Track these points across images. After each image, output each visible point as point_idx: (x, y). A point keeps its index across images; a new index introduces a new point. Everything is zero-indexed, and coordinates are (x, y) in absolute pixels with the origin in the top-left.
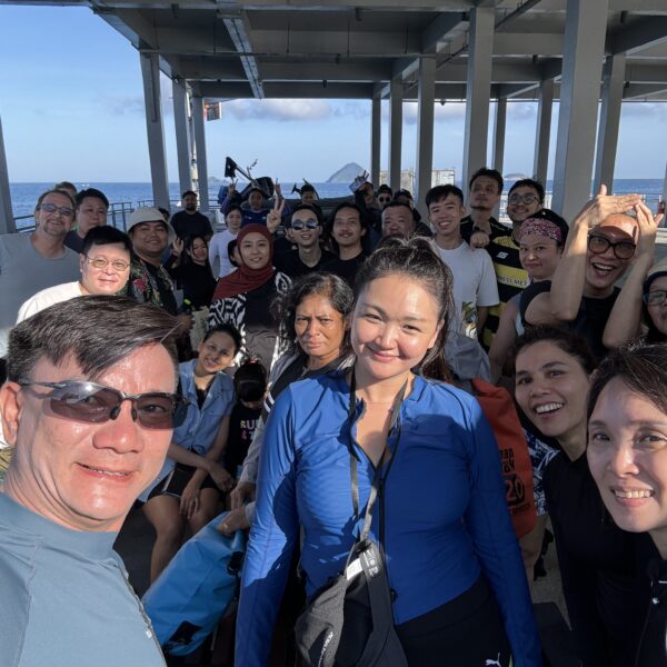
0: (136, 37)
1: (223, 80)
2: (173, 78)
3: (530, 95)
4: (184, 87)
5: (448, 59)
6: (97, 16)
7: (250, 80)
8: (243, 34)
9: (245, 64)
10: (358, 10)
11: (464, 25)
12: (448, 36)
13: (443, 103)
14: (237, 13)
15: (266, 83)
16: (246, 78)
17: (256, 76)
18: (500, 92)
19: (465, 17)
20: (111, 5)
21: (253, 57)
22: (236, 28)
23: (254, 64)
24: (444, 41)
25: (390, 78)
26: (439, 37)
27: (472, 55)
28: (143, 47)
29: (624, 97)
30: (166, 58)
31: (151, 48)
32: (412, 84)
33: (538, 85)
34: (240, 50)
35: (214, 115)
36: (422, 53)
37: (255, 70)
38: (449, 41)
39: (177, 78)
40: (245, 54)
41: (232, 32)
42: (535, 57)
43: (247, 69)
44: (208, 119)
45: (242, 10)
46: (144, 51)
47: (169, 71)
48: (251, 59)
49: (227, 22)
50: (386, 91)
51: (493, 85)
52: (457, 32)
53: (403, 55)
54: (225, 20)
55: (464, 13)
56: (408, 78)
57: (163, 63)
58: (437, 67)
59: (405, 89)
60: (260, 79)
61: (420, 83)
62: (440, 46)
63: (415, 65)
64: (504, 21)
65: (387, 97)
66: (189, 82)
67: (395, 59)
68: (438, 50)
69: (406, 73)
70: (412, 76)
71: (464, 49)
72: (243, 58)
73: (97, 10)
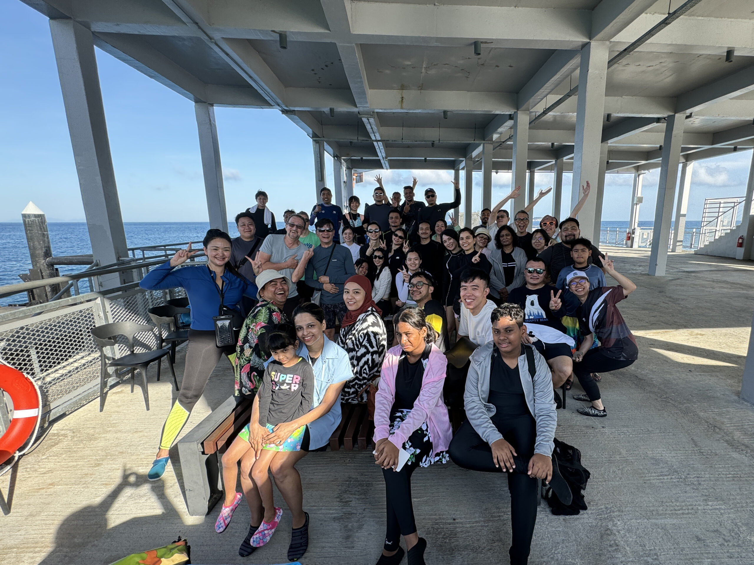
0: (310, 131)
1: (364, 158)
2: (334, 157)
3: (549, 169)
4: (341, 163)
5: (501, 144)
6: (284, 115)
7: (381, 158)
8: (375, 128)
9: (377, 147)
10: (445, 112)
11: (510, 123)
12: (500, 130)
13: (497, 173)
14: (371, 114)
15: (390, 160)
16: (378, 157)
17: (384, 155)
18: (531, 166)
19: (511, 117)
20: (292, 109)
21: (381, 143)
22: (370, 124)
23: (382, 147)
24: (498, 133)
25: (465, 157)
26: (495, 131)
27: (515, 142)
28: (315, 136)
29: (607, 169)
30: (329, 143)
31: (319, 137)
32: (478, 161)
33: (554, 162)
34: (373, 138)
35: (360, 180)
36: (484, 140)
37: (383, 151)
38: (501, 133)
39: (337, 157)
40: (377, 141)
41: (368, 127)
42: (553, 144)
43: (378, 151)
44: (356, 182)
45: (373, 112)
46: (315, 139)
47: (332, 153)
48: (380, 143)
49: (365, 120)
50: (463, 165)
51: (528, 162)
52: (505, 128)
53: (473, 142)
54: (363, 119)
55: (510, 115)
56: (476, 157)
57: (326, 146)
58: (494, 149)
59: (474, 163)
60: (386, 158)
61: (483, 160)
62: (495, 136)
63: (480, 149)
64: (535, 119)
65: (463, 169)
66: (344, 159)
67: (470, 144)
68: (494, 139)
69: (474, 154)
70: (478, 156)
71: (510, 138)
72: (375, 143)
73: (284, 112)
